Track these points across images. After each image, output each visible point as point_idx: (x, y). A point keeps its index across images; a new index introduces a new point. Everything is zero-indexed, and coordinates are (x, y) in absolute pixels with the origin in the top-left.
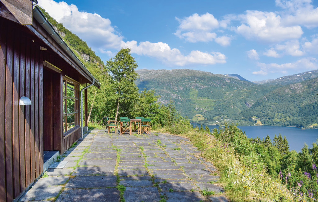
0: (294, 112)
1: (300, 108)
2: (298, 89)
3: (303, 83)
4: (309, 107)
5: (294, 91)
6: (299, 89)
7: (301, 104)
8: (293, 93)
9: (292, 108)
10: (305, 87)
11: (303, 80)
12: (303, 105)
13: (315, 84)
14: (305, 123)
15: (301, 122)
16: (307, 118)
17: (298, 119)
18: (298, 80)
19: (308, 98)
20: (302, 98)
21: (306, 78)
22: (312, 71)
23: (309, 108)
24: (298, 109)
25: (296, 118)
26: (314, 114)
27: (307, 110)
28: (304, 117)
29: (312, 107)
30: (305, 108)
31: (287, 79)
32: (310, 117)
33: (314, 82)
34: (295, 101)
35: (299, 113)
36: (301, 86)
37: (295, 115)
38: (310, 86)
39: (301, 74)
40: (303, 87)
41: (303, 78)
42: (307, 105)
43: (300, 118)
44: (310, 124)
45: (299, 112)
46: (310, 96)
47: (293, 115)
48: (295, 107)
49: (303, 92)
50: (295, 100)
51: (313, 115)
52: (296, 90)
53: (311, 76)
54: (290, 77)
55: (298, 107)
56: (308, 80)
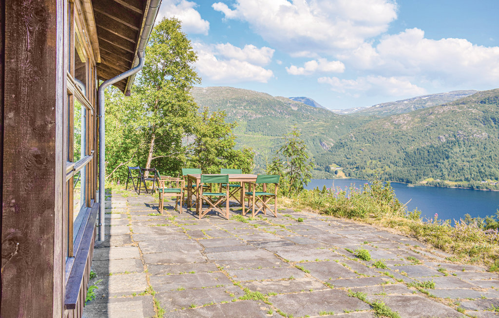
0: (397, 160)
1: (406, 152)
2: (404, 123)
3: (414, 114)
4: (421, 152)
5: (398, 126)
6: (406, 123)
7: (408, 147)
8: (396, 130)
9: (395, 153)
10: (416, 120)
11: (413, 110)
12: (411, 149)
13: (433, 117)
14: (414, 177)
15: (407, 175)
16: (417, 170)
17: (403, 171)
18: (405, 110)
19: (420, 138)
20: (410, 138)
21: (419, 107)
22: (428, 96)
23: (420, 154)
24: (403, 155)
25: (399, 168)
26: (429, 163)
27: (418, 156)
28: (413, 167)
29: (426, 152)
30: (415, 153)
31: (388, 107)
32: (422, 167)
33: (431, 114)
34: (399, 143)
35: (404, 161)
36: (410, 119)
37: (398, 164)
38: (423, 120)
39: (410, 99)
40: (413, 120)
41: (412, 106)
42: (418, 149)
43: (406, 168)
44: (422, 179)
45: (405, 159)
46: (423, 135)
47: (395, 164)
48: (398, 152)
49: (412, 129)
50: (400, 140)
51: (427, 165)
52: (401, 124)
53: (427, 104)
54: (393, 104)
55: (404, 152)
56: (421, 110)
